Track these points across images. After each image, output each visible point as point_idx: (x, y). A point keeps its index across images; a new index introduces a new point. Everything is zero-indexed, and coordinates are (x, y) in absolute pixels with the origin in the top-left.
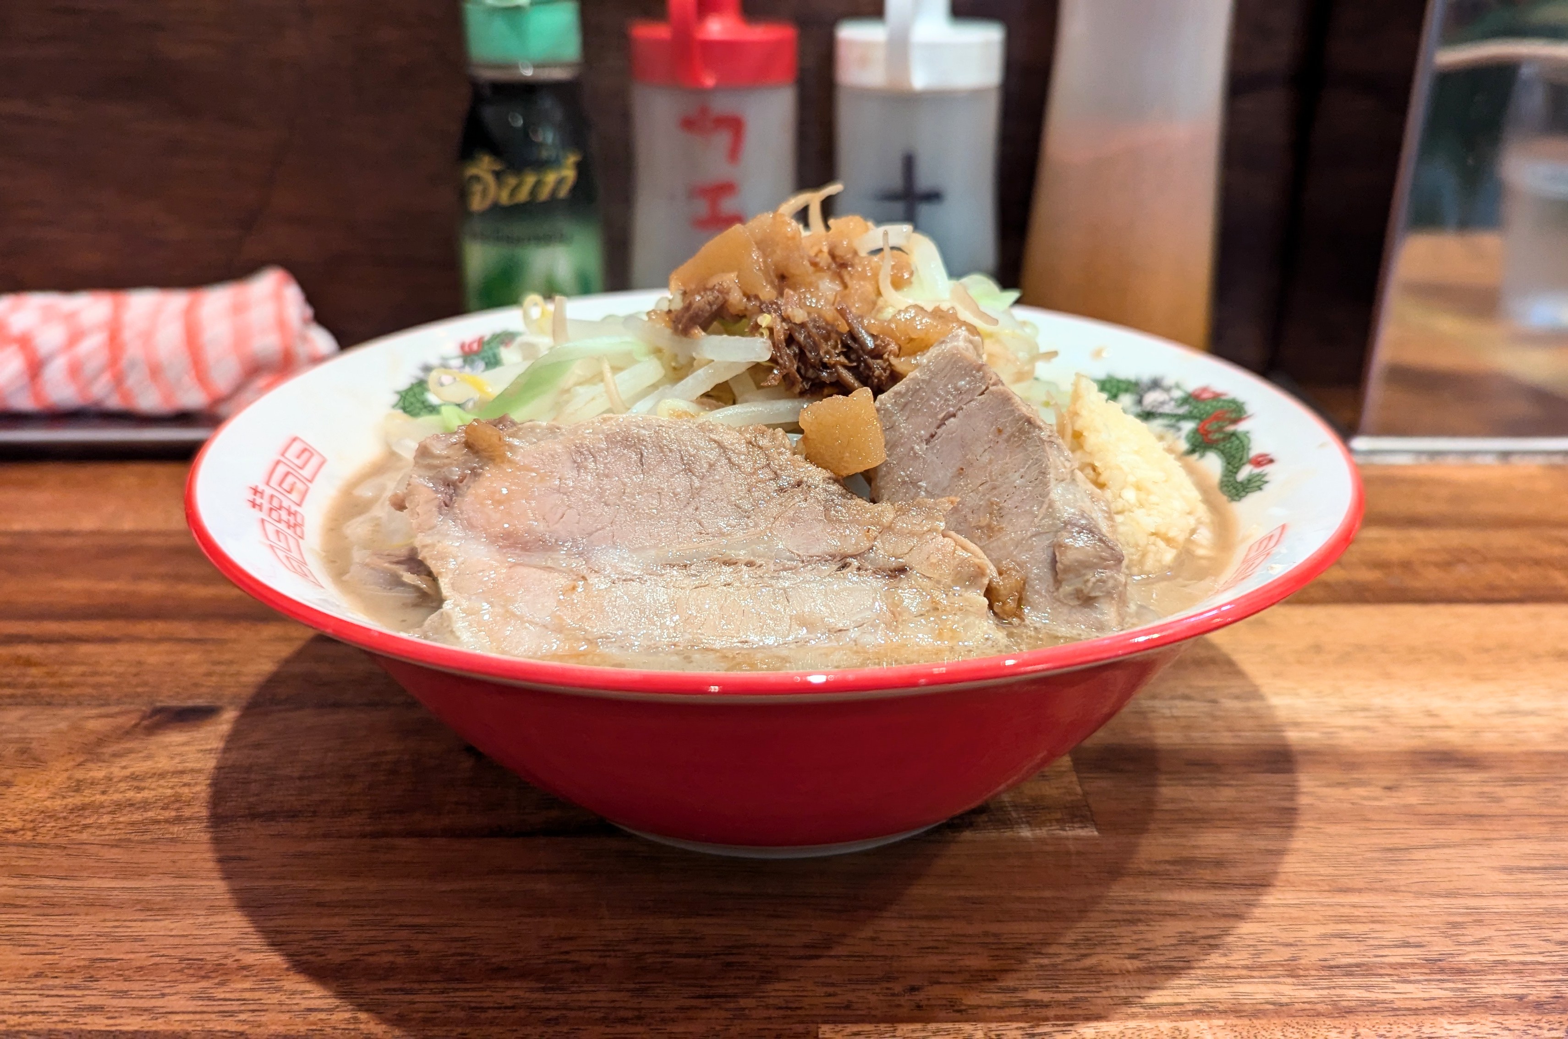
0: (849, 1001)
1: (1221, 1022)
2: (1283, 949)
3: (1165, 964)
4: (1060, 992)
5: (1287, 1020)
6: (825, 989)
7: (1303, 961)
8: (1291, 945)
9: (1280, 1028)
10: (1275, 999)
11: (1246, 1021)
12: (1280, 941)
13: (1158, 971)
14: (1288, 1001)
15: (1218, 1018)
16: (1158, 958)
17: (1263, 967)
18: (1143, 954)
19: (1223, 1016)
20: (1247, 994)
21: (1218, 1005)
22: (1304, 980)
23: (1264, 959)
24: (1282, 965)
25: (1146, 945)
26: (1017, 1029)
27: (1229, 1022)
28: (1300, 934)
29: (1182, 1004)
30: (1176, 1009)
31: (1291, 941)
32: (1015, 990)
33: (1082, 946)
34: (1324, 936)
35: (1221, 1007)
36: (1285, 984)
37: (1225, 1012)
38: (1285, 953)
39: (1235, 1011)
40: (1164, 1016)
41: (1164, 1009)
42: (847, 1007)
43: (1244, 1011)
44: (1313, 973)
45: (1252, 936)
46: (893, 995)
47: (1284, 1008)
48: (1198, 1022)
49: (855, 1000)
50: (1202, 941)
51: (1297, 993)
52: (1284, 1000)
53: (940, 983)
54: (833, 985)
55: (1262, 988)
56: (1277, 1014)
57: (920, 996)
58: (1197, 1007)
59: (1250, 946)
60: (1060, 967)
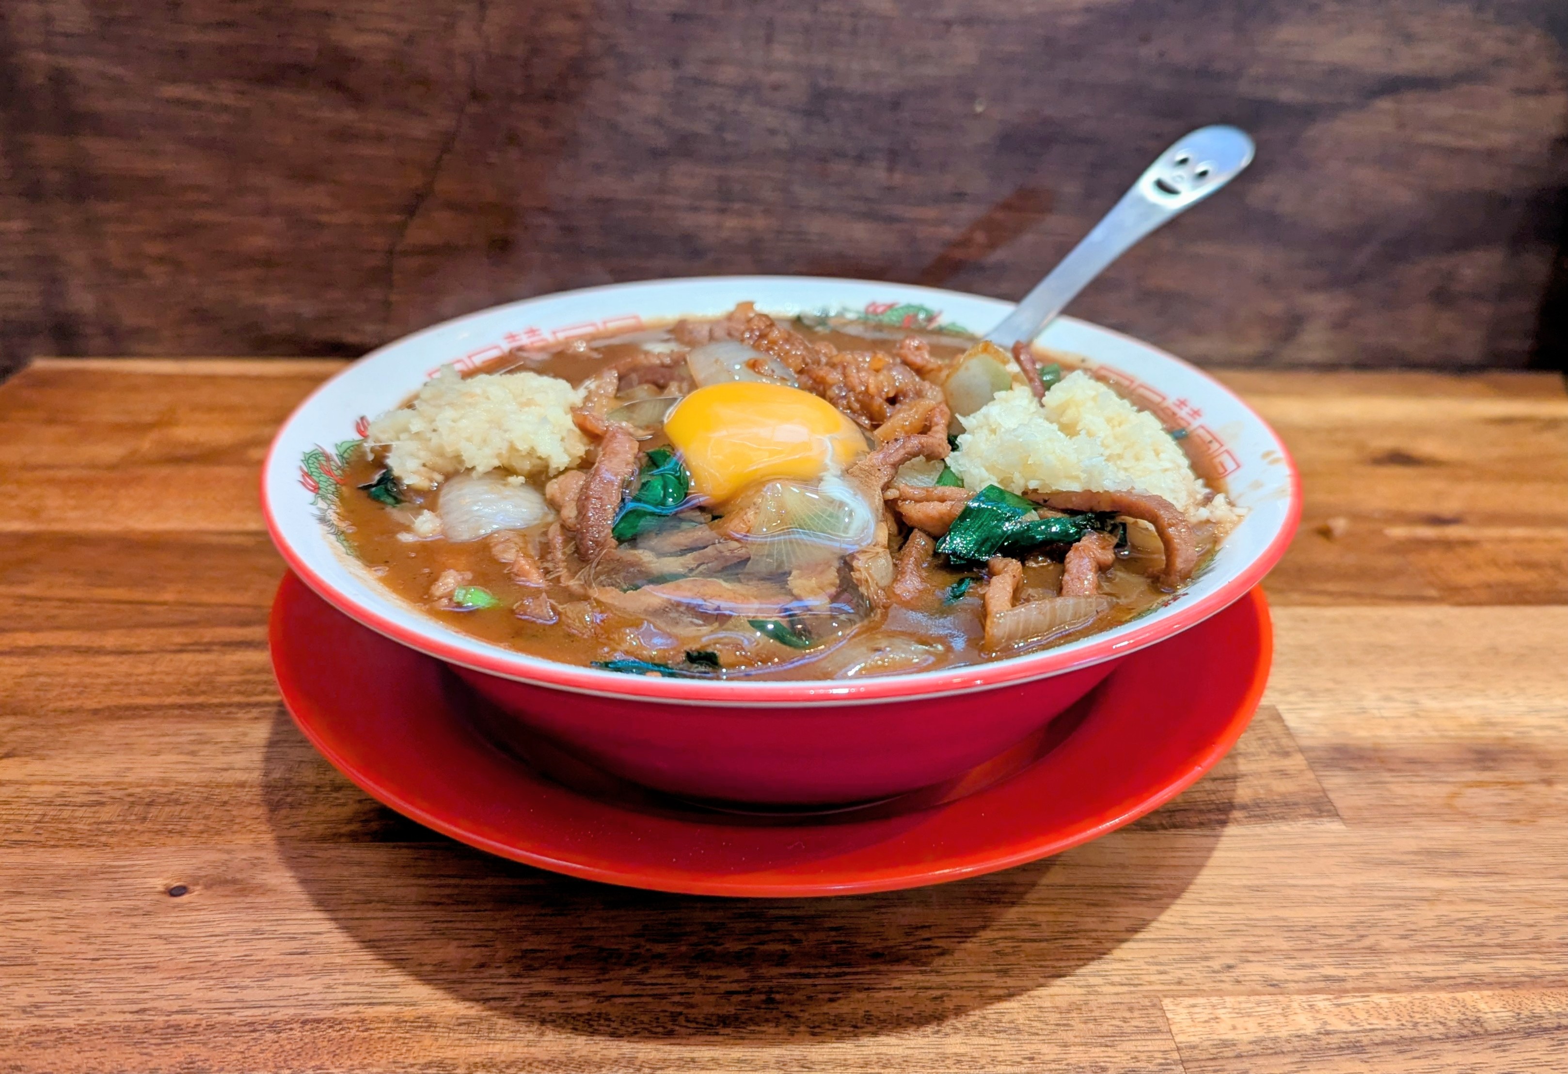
0: (1179, 978)
1: (1490, 993)
2: (1527, 929)
3: (1431, 943)
4: (1350, 968)
5: (1544, 991)
6: (1155, 968)
7: (1544, 940)
8: (1532, 926)
9: (1538, 997)
10: (1529, 972)
11: (1510, 992)
12: (1523, 922)
13: (1426, 950)
14: (1540, 974)
15: (1487, 990)
16: (1423, 939)
17: (1514, 946)
18: (1412, 935)
19: (1490, 987)
20: (1505, 969)
21: (1483, 978)
22: (1548, 956)
23: (1512, 938)
24: (1529, 944)
25: (1413, 927)
26: (1324, 1000)
27: (1497, 992)
28: (1540, 916)
29: (1454, 978)
30: (1451, 982)
31: (1531, 922)
32: (1313, 966)
33: (1358, 928)
34: (1558, 918)
35: (1487, 980)
36: (1534, 959)
37: (1490, 984)
38: (1528, 934)
39: (1500, 983)
40: (1443, 988)
41: (1441, 982)
42: (1179, 983)
43: (1506, 983)
44: (1555, 949)
45: (1498, 919)
46: (1214, 972)
47: (1539, 980)
48: (1471, 993)
49: (1183, 976)
50: (1459, 923)
51: (1547, 968)
52: (1537, 973)
53: (1248, 961)
54: (1161, 964)
55: (1515, 963)
56: (1533, 983)
57: (1236, 973)
58: (1467, 980)
59: (1497, 927)
60: (1345, 946)
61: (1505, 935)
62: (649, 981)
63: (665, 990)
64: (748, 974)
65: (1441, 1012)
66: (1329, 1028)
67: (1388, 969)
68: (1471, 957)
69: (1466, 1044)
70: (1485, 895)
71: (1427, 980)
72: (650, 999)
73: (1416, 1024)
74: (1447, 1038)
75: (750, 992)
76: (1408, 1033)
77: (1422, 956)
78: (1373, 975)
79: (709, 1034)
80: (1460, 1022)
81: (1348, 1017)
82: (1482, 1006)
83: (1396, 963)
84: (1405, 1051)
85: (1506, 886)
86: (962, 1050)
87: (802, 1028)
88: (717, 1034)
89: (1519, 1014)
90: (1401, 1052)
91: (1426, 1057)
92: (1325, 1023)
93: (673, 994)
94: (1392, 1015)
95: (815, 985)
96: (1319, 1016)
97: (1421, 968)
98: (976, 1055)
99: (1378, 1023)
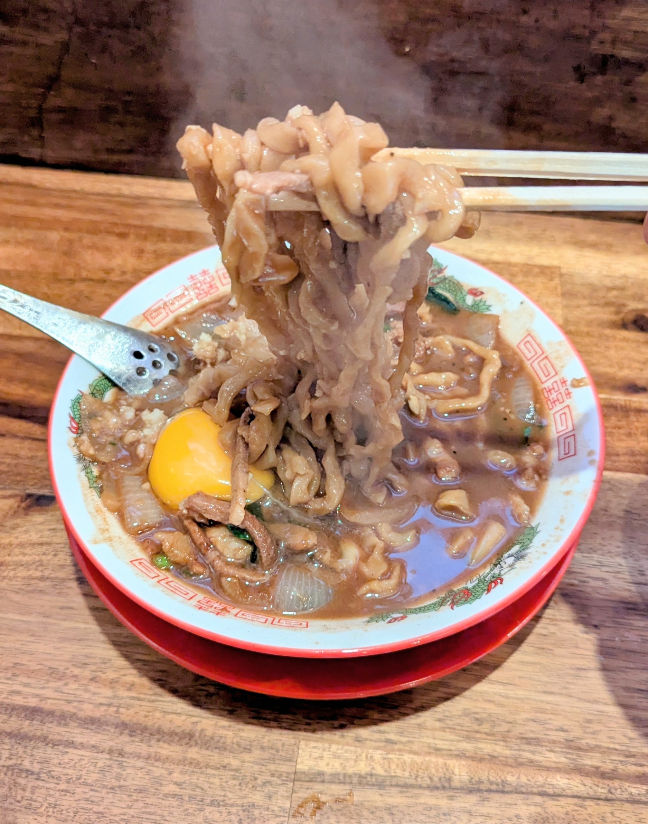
61: (493, 727)
62: (66, 691)
63: (71, 698)
64: (112, 694)
65: (433, 771)
66: (374, 772)
67: (421, 740)
68: (468, 738)
69: (436, 793)
70: (497, 698)
71: (437, 750)
72: (63, 702)
73: (417, 777)
74: (428, 787)
75: (109, 705)
76: (411, 781)
77: (443, 734)
78: (412, 742)
79: (84, 728)
80: (440, 779)
81: (386, 766)
82: (457, 771)
83: (427, 736)
84: (404, 792)
85: (511, 693)
86: (195, 756)
87: (127, 731)
88: (87, 729)
89: (472, 778)
90: (401, 792)
91: (412, 797)
92: (373, 768)
93: (75, 701)
94: (408, 769)
95: (141, 706)
96: (372, 764)
97: (437, 742)
98: (200, 760)
99: (399, 773)
